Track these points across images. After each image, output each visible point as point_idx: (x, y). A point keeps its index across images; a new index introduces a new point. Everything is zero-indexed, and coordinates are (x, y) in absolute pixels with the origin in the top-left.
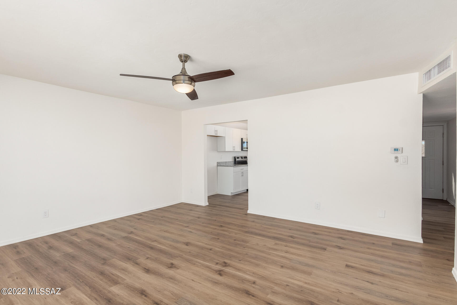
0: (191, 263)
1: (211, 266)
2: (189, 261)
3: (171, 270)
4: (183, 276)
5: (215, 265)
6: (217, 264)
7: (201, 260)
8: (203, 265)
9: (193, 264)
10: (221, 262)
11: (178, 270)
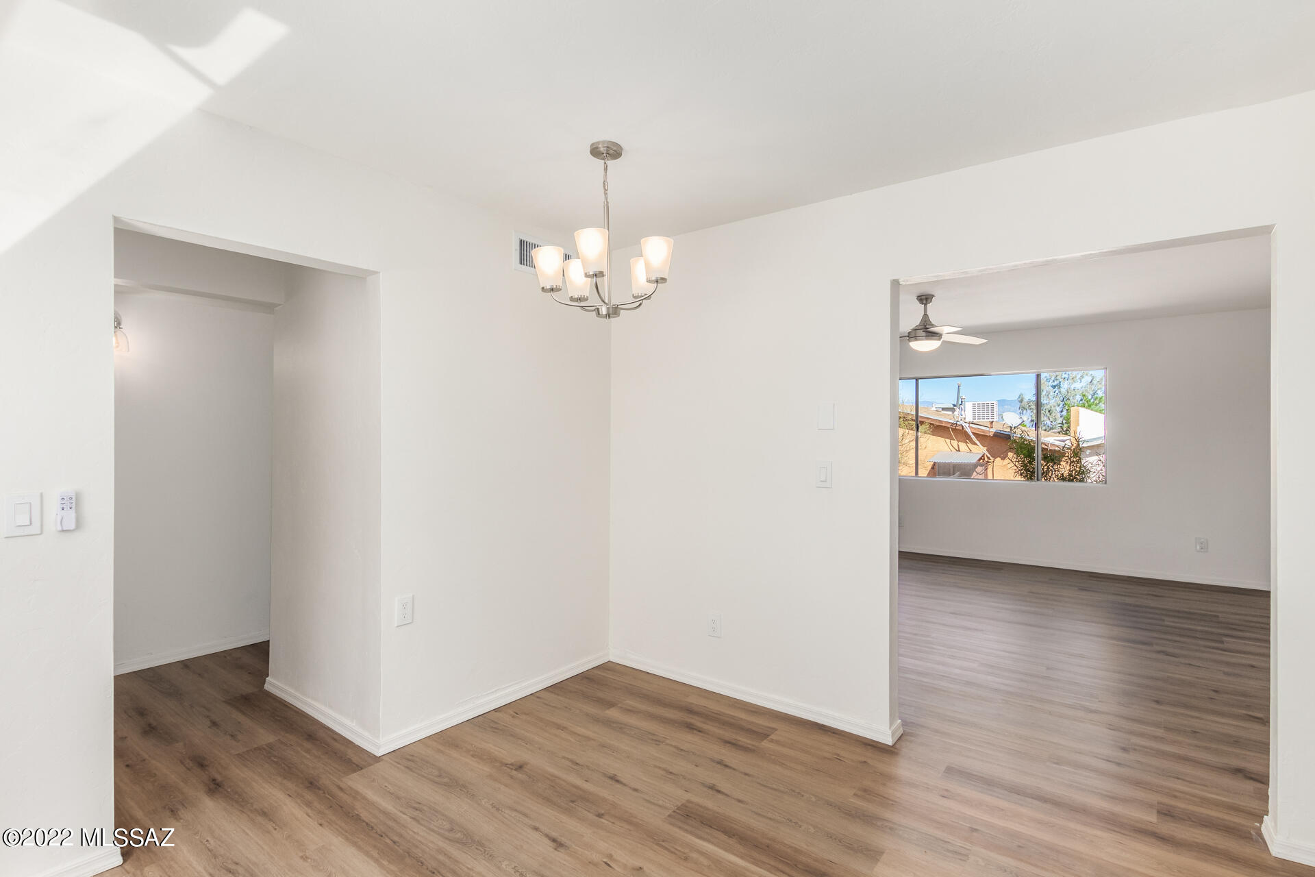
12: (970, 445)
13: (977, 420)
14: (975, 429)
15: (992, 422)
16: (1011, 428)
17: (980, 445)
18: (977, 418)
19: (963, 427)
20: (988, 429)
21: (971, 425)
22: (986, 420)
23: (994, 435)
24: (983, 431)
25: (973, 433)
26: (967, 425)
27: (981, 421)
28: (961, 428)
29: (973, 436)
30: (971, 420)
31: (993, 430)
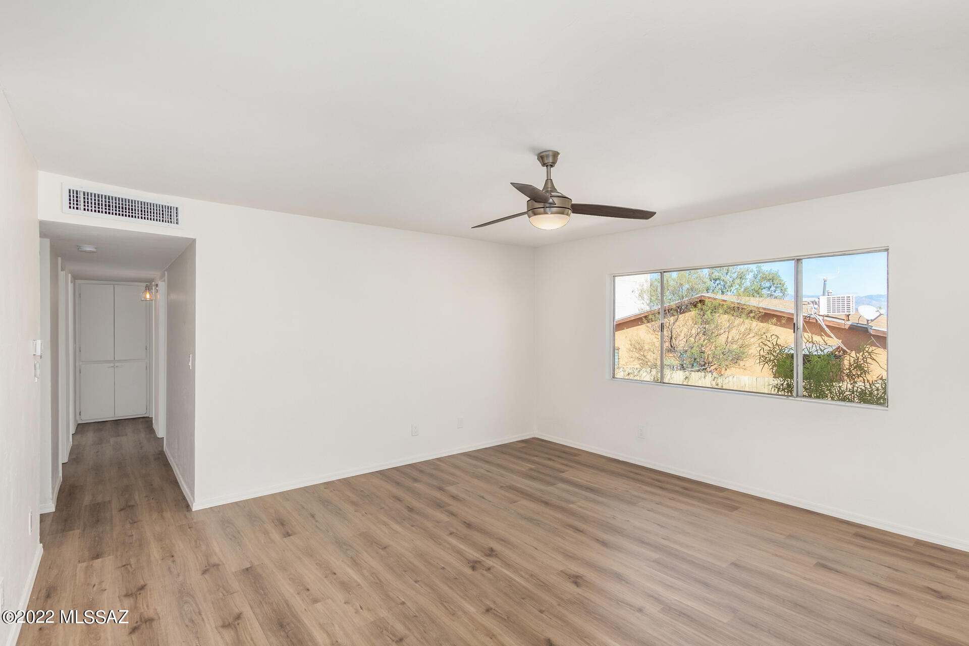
0: (538, 579)
1: (502, 567)
2: (542, 584)
3: (574, 571)
4: (551, 557)
5: (493, 567)
6: (489, 569)
7: (518, 582)
8: (516, 571)
9: (535, 576)
10: (481, 570)
11: (561, 570)
12: (826, 338)
13: (831, 313)
14: (830, 321)
15: (848, 316)
16: (868, 321)
17: (835, 338)
18: (831, 311)
19: (816, 320)
20: (843, 322)
21: (825, 318)
22: (841, 313)
23: (849, 327)
24: (839, 324)
25: (828, 326)
26: (821, 318)
27: (836, 314)
28: (815, 321)
29: (826, 329)
30: (826, 314)
31: (849, 323)
